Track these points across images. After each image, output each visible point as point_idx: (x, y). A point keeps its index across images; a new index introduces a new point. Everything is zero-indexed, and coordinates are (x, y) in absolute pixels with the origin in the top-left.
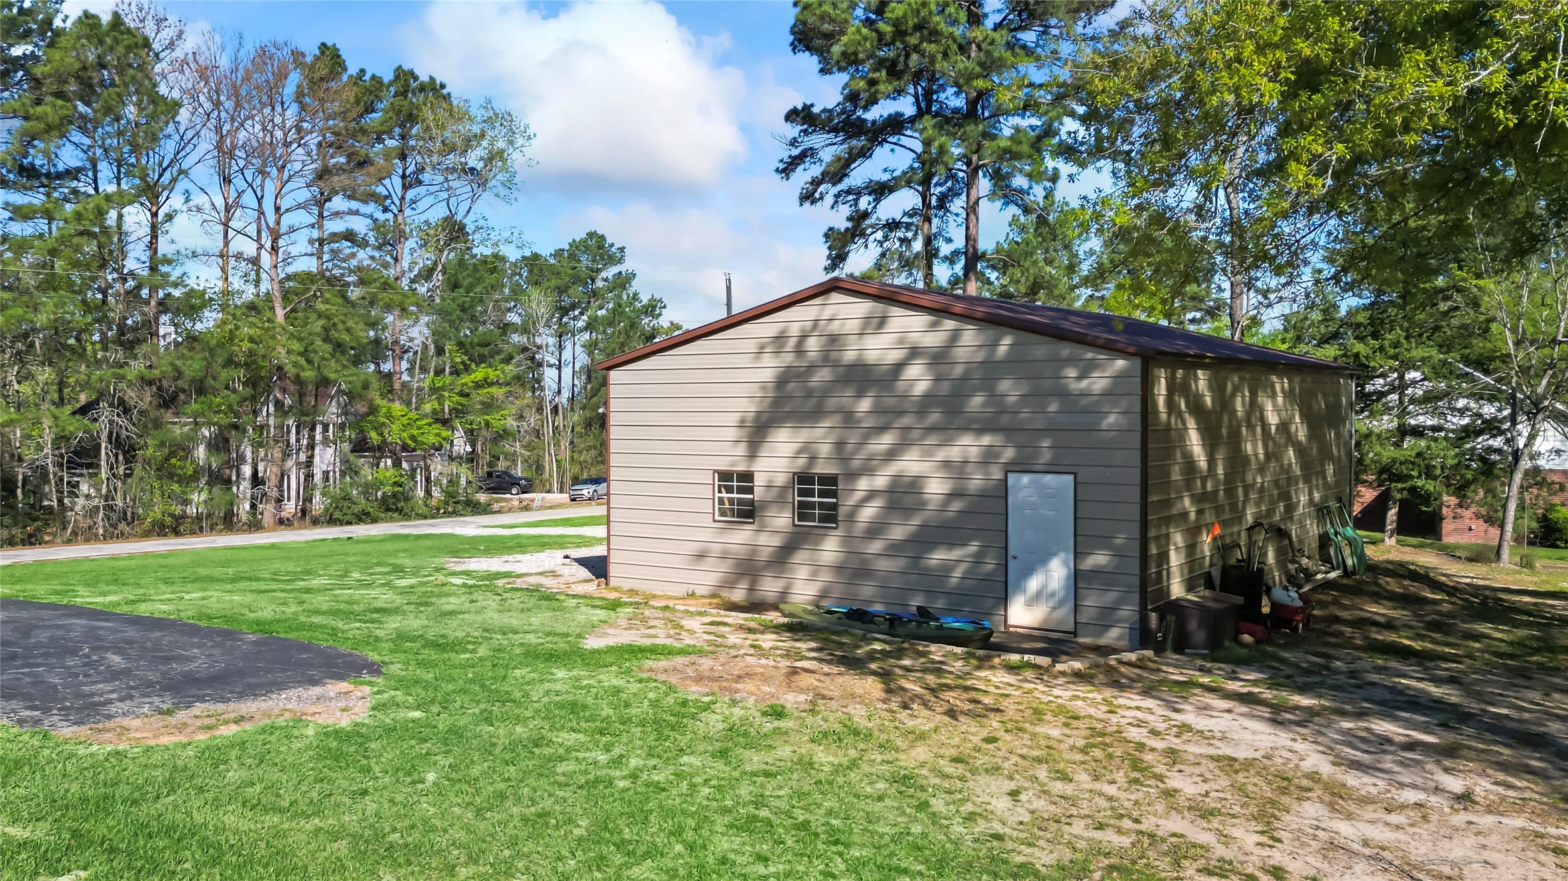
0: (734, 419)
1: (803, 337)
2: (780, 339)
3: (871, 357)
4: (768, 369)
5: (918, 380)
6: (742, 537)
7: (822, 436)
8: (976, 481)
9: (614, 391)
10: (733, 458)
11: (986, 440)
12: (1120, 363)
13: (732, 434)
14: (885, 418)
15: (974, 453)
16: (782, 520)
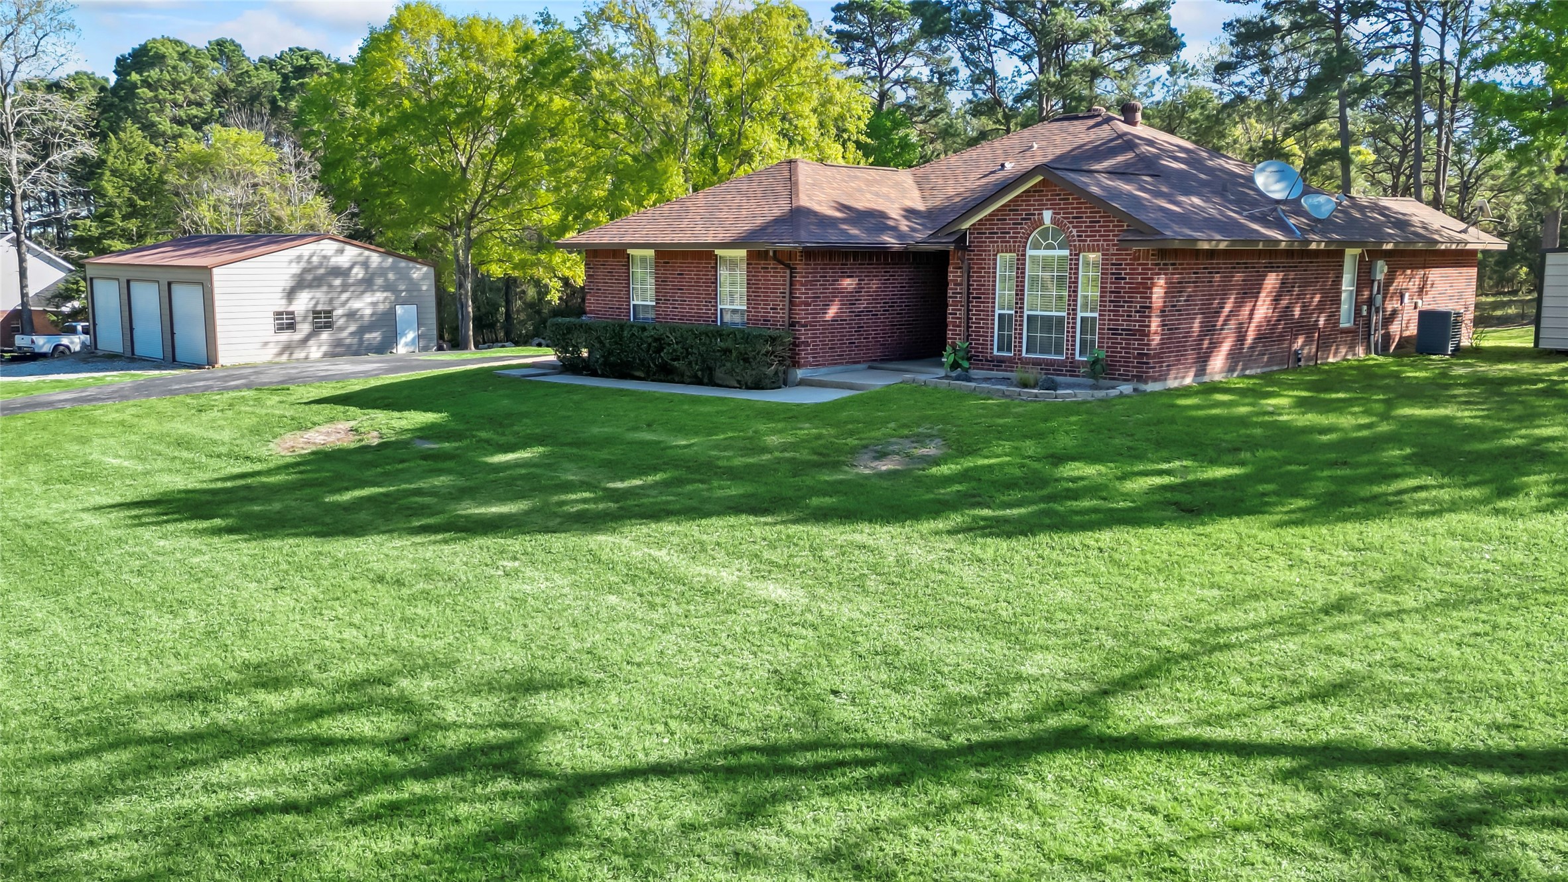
0: (280, 289)
1: (311, 256)
2: (299, 258)
3: (340, 264)
4: (296, 269)
5: (358, 273)
6: (285, 336)
7: (320, 294)
8: (381, 307)
9: (215, 278)
10: (281, 305)
11: (385, 294)
12: (425, 269)
13: (281, 295)
14: (345, 287)
15: (381, 299)
16: (305, 328)
